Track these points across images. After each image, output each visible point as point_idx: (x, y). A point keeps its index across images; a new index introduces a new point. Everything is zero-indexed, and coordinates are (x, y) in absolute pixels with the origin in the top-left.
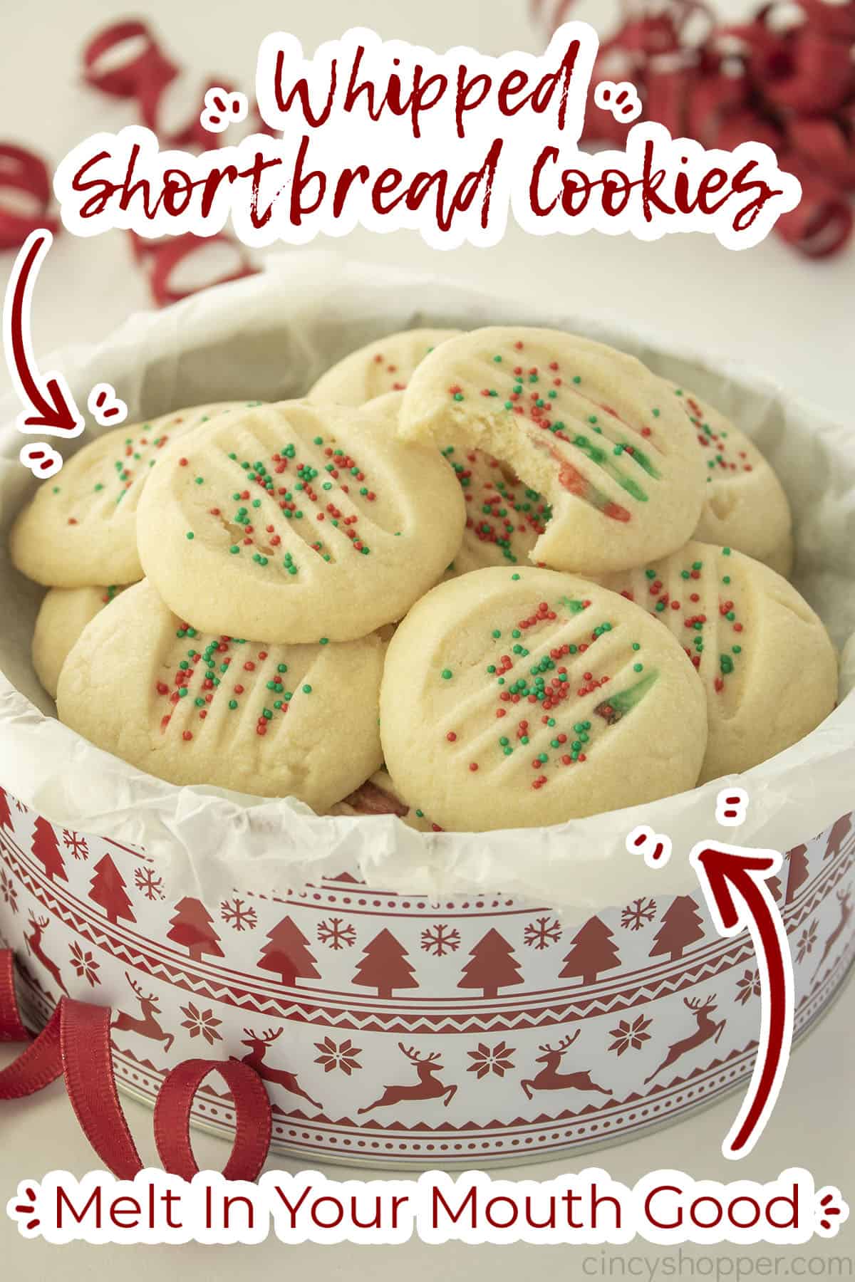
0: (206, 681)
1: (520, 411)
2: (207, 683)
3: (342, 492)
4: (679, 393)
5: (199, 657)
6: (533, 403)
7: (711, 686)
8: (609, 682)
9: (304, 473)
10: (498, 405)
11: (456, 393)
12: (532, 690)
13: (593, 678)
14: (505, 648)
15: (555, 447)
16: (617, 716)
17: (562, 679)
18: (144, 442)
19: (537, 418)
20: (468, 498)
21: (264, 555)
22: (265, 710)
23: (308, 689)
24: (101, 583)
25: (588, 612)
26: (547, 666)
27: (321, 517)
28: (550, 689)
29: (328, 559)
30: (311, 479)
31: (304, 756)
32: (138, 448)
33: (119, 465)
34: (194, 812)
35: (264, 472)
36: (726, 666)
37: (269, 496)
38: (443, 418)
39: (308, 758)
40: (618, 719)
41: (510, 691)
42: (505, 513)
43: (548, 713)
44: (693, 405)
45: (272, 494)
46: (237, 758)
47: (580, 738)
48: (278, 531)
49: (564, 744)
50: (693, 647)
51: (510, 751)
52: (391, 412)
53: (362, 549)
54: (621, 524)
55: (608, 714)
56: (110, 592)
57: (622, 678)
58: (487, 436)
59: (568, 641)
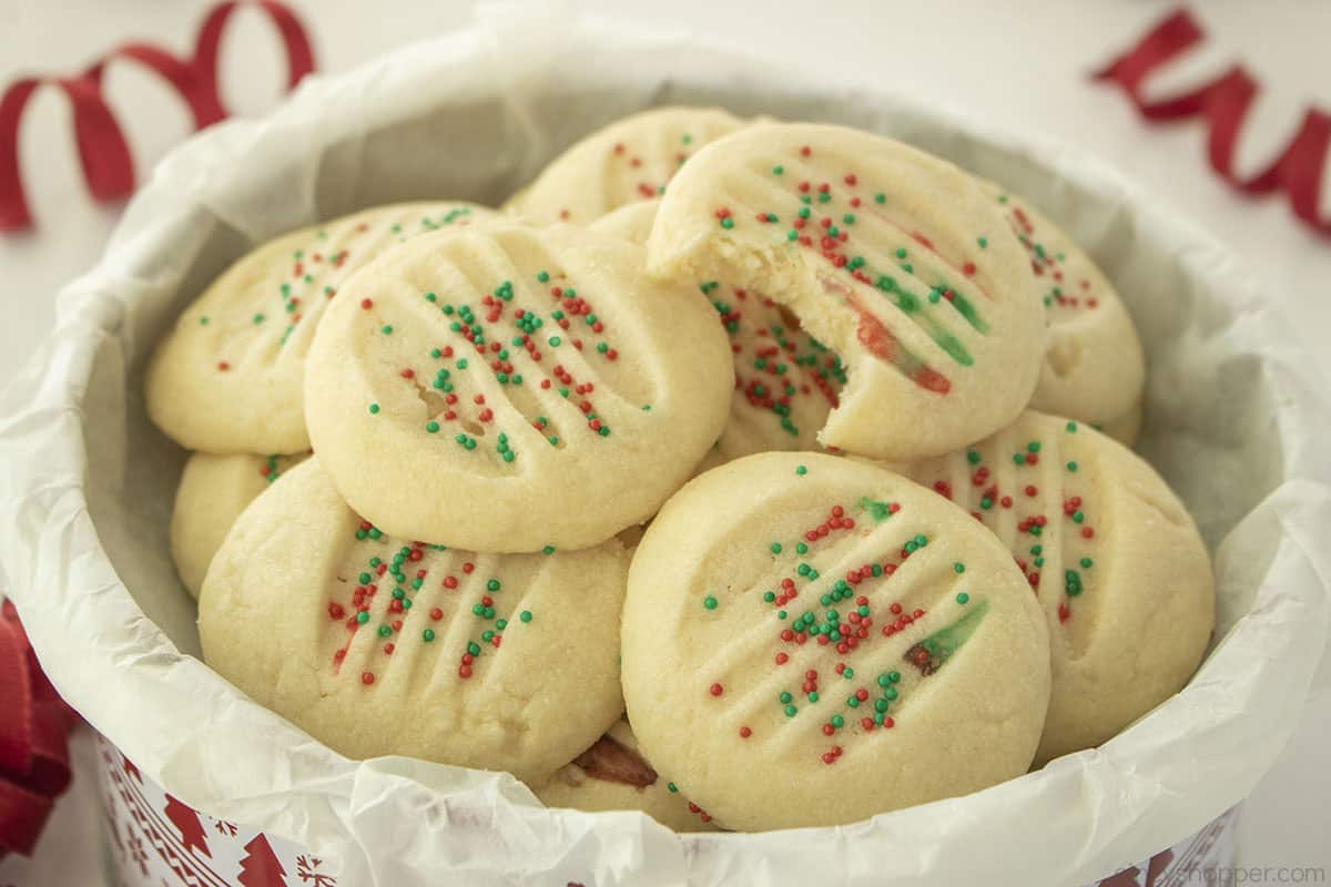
0: (393, 601)
1: (807, 242)
2: (395, 605)
3: (574, 349)
4: (1003, 200)
5: (384, 568)
6: (824, 232)
7: (1055, 614)
8: (925, 616)
9: (525, 322)
10: (779, 234)
11: (724, 217)
12: (823, 628)
13: (903, 611)
14: (787, 568)
15: (853, 292)
16: (935, 662)
17: (862, 614)
18: (317, 258)
19: (828, 252)
20: (736, 349)
21: (470, 436)
22: (470, 644)
23: (527, 617)
24: (259, 451)
25: (897, 519)
26: (842, 594)
27: (546, 385)
28: (847, 627)
29: (555, 442)
30: (533, 330)
31: (521, 709)
32: (311, 268)
33: (285, 289)
34: (374, 802)
35: (471, 320)
36: (1073, 585)
37: (477, 354)
38: (707, 250)
39: (526, 712)
40: (937, 668)
41: (795, 629)
42: (785, 370)
43: (844, 660)
44: (1020, 216)
45: (482, 351)
46: (432, 710)
47: (885, 694)
48: (490, 403)
49: (864, 703)
50: (1030, 560)
51: (794, 711)
52: (639, 233)
53: (600, 428)
54: (938, 396)
55: (922, 662)
56: (273, 465)
57: (941, 611)
58: (764, 274)
59: (871, 560)
